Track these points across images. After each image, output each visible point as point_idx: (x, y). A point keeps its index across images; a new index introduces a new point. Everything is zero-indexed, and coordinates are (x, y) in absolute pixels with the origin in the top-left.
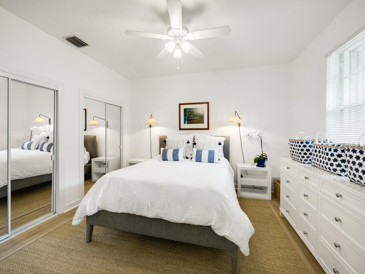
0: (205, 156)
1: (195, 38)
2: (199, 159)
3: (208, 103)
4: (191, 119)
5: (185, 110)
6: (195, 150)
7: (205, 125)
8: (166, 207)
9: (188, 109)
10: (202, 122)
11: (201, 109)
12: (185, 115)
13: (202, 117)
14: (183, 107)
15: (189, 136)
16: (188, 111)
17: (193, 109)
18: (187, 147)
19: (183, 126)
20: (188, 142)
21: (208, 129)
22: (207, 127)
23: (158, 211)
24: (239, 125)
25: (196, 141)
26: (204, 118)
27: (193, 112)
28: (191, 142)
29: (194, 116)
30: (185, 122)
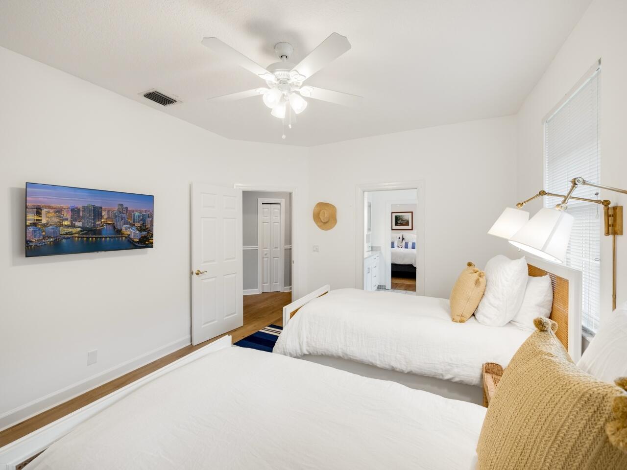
0: (410, 245)
2: (406, 247)
3: (412, 212)
4: (400, 223)
5: (396, 217)
6: (404, 242)
7: (410, 227)
10: (408, 225)
11: (408, 217)
12: (396, 220)
13: (408, 222)
14: (394, 215)
15: (400, 234)
17: (401, 216)
18: (399, 241)
19: (394, 227)
20: (399, 238)
21: (412, 229)
25: (404, 237)
28: (401, 239)
29: (402, 221)
30: (396, 225)
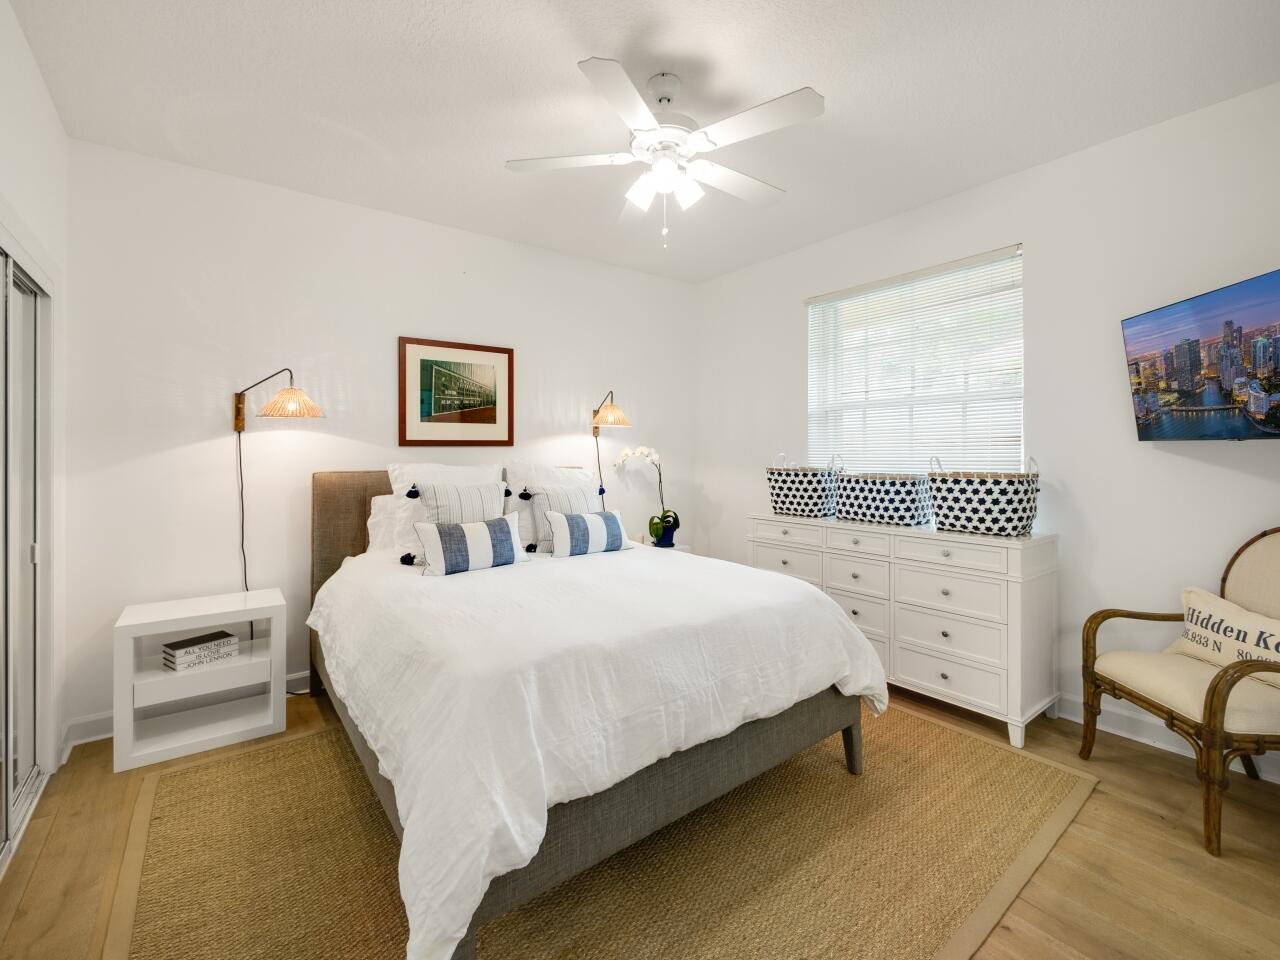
1: (716, 145)
3: (510, 353)
4: (448, 402)
5: (427, 367)
7: (498, 431)
8: (760, 680)
9: (437, 363)
10: (491, 419)
11: (487, 372)
12: (425, 388)
13: (489, 401)
14: (415, 355)
16: (438, 372)
17: (458, 364)
19: (417, 429)
21: (509, 442)
22: (505, 438)
23: (746, 700)
24: (596, 431)
26: (495, 405)
27: (458, 380)
29: (462, 392)
30: (426, 416)
